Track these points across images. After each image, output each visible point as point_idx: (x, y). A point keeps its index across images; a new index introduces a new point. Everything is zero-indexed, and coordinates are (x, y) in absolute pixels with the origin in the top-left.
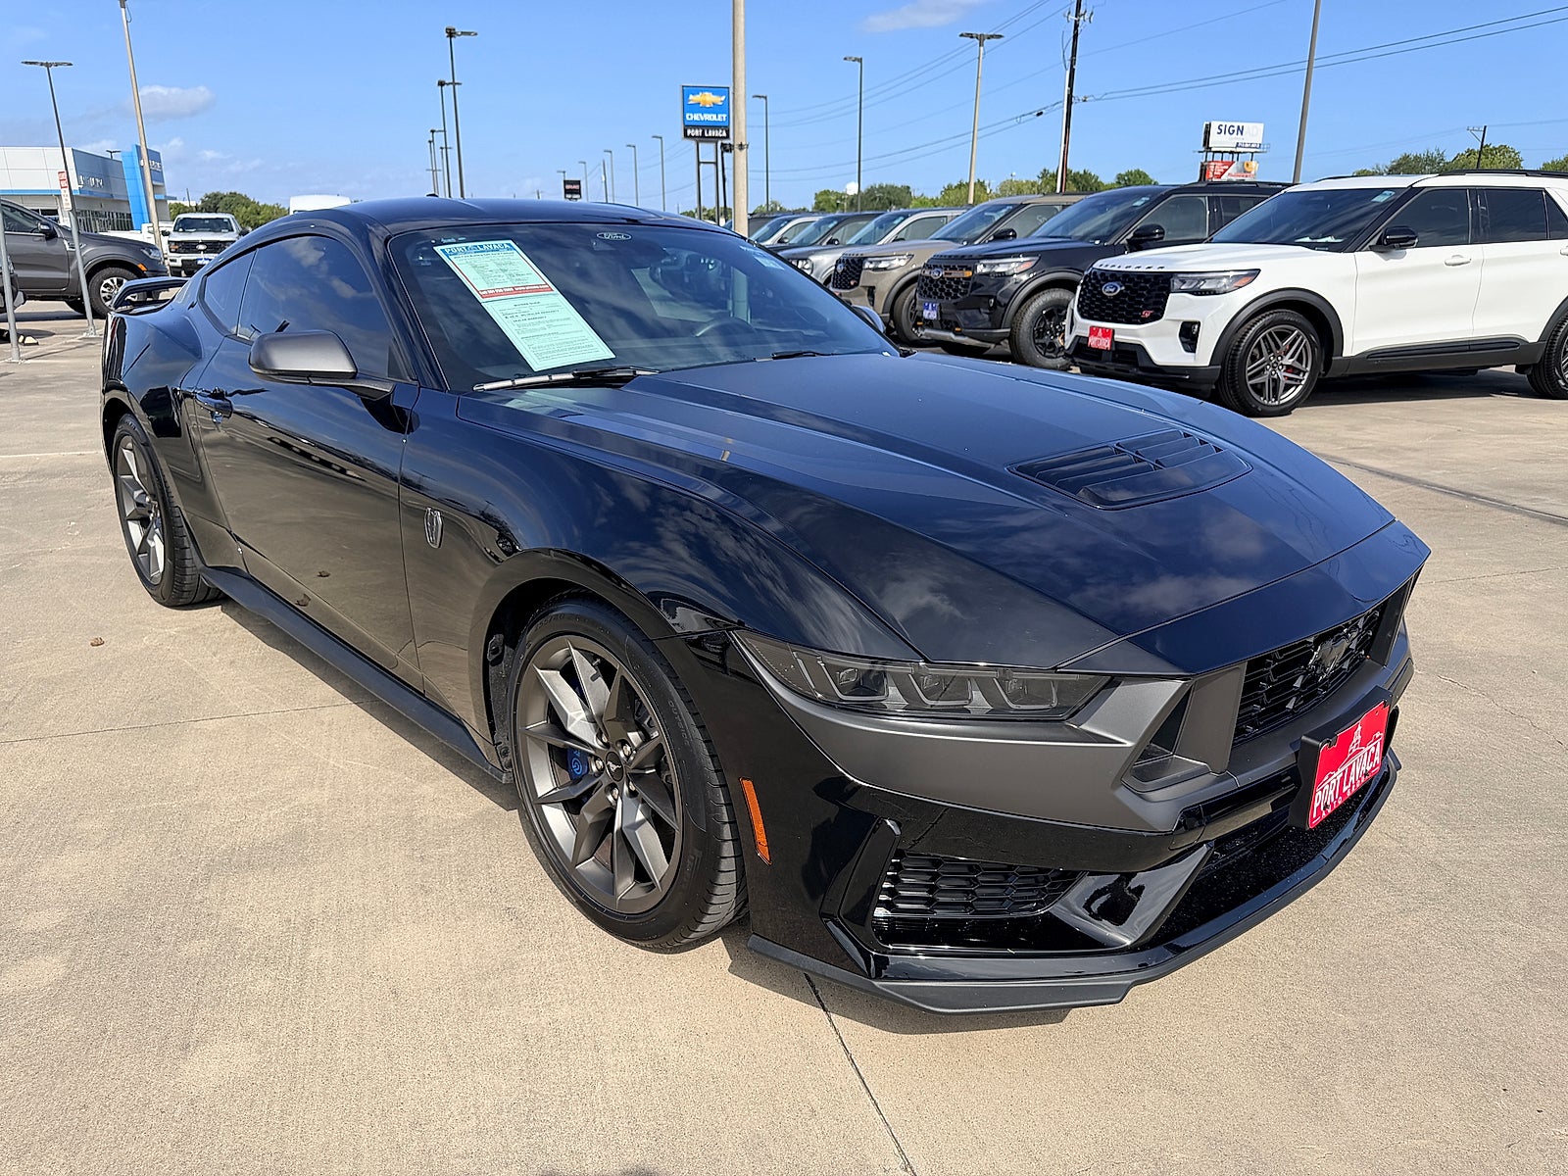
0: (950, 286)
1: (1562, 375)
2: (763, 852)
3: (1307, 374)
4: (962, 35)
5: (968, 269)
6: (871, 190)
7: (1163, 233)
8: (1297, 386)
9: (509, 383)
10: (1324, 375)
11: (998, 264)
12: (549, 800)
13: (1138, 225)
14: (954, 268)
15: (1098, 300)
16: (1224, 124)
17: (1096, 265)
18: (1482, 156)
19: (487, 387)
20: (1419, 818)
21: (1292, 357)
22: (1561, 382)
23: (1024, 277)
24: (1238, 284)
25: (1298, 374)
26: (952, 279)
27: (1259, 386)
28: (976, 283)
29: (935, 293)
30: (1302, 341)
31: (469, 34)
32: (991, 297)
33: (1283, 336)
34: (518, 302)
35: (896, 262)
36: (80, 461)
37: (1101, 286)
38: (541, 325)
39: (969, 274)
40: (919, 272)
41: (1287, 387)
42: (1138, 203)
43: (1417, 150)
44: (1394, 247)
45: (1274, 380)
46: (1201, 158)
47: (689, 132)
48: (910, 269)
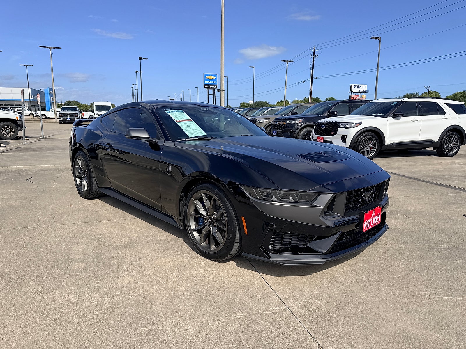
0: (280, 126)
1: (445, 150)
2: (246, 232)
3: (376, 149)
4: (282, 61)
5: (285, 122)
6: (256, 102)
7: (337, 113)
8: (374, 152)
9: (184, 140)
10: (381, 149)
11: (293, 121)
12: (194, 230)
13: (330, 111)
14: (281, 122)
15: (319, 130)
16: (356, 85)
17: (319, 121)
18: (429, 94)
19: (179, 140)
20: (395, 242)
21: (371, 145)
22: (445, 152)
23: (300, 124)
24: (356, 125)
25: (374, 149)
26: (280, 125)
27: (363, 152)
28: (287, 125)
29: (276, 128)
30: (374, 140)
31: (145, 59)
32: (291, 129)
33: (369, 139)
34: (185, 123)
35: (265, 120)
36: (51, 167)
37: (320, 126)
38: (190, 128)
39: (285, 123)
40: (271, 123)
41: (371, 153)
42: (330, 105)
43: (411, 92)
44: (397, 116)
45: (367, 150)
46: (350, 94)
47: (206, 86)
48: (269, 122)
